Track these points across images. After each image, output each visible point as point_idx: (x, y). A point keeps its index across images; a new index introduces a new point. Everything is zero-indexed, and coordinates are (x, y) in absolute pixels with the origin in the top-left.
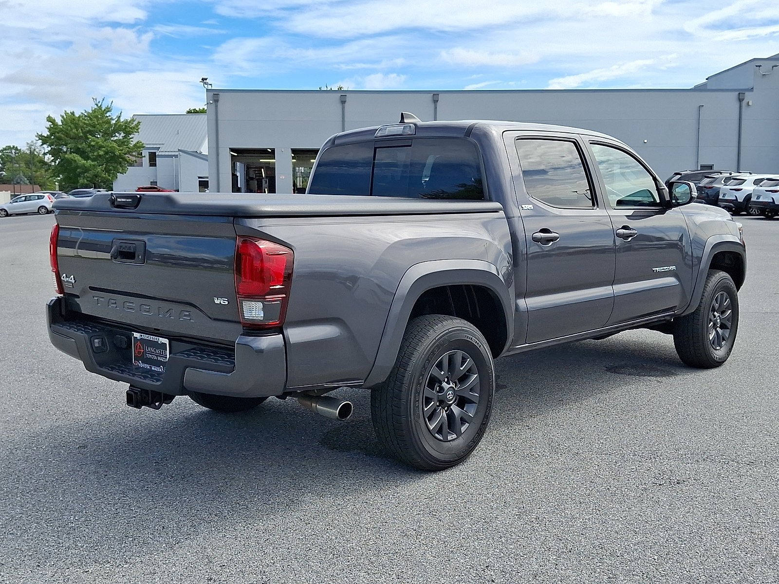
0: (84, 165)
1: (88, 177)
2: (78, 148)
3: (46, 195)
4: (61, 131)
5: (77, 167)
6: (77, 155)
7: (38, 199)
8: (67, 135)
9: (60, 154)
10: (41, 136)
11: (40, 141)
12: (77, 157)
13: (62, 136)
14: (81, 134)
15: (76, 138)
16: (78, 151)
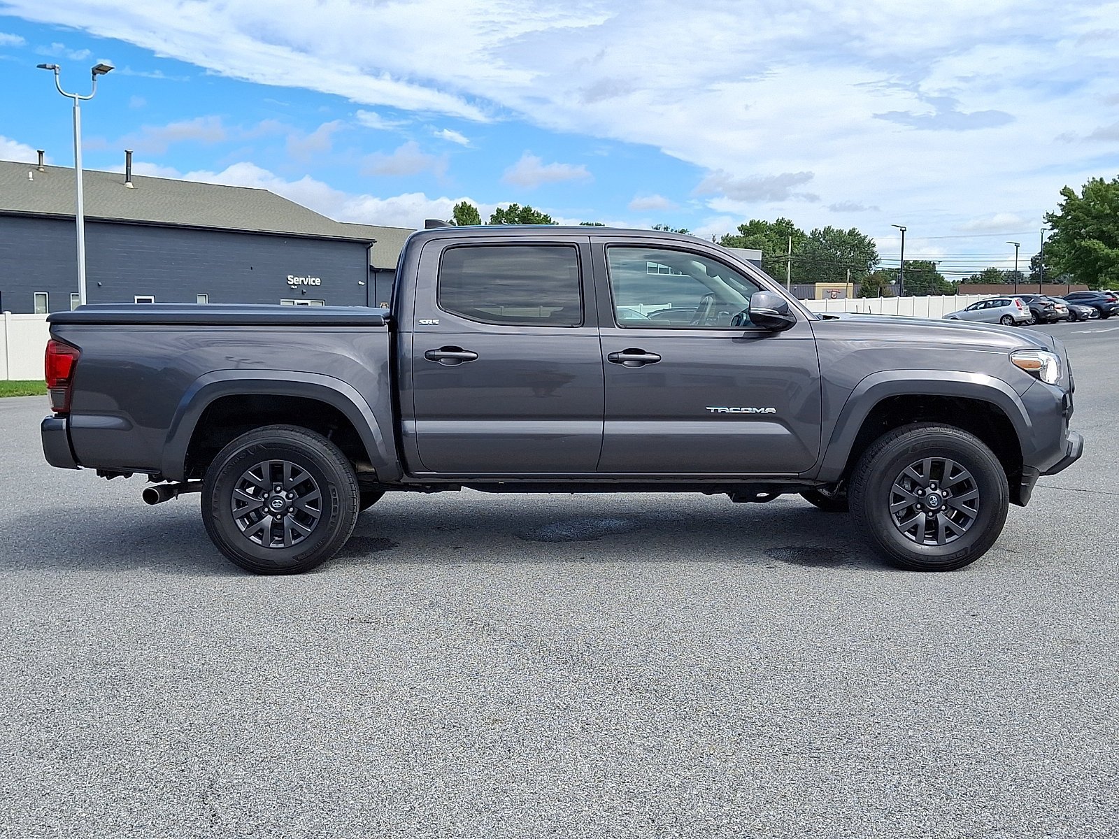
0: (1108, 255)
1: (1113, 273)
2: (1103, 232)
3: (1013, 300)
4: (1080, 207)
5: (1098, 259)
6: (1098, 241)
7: (1002, 305)
8: (1088, 213)
9: (1075, 240)
10: (1052, 216)
11: (1050, 224)
12: (1099, 245)
13: (1080, 214)
14: (1108, 212)
15: (1099, 217)
16: (1102, 236)
